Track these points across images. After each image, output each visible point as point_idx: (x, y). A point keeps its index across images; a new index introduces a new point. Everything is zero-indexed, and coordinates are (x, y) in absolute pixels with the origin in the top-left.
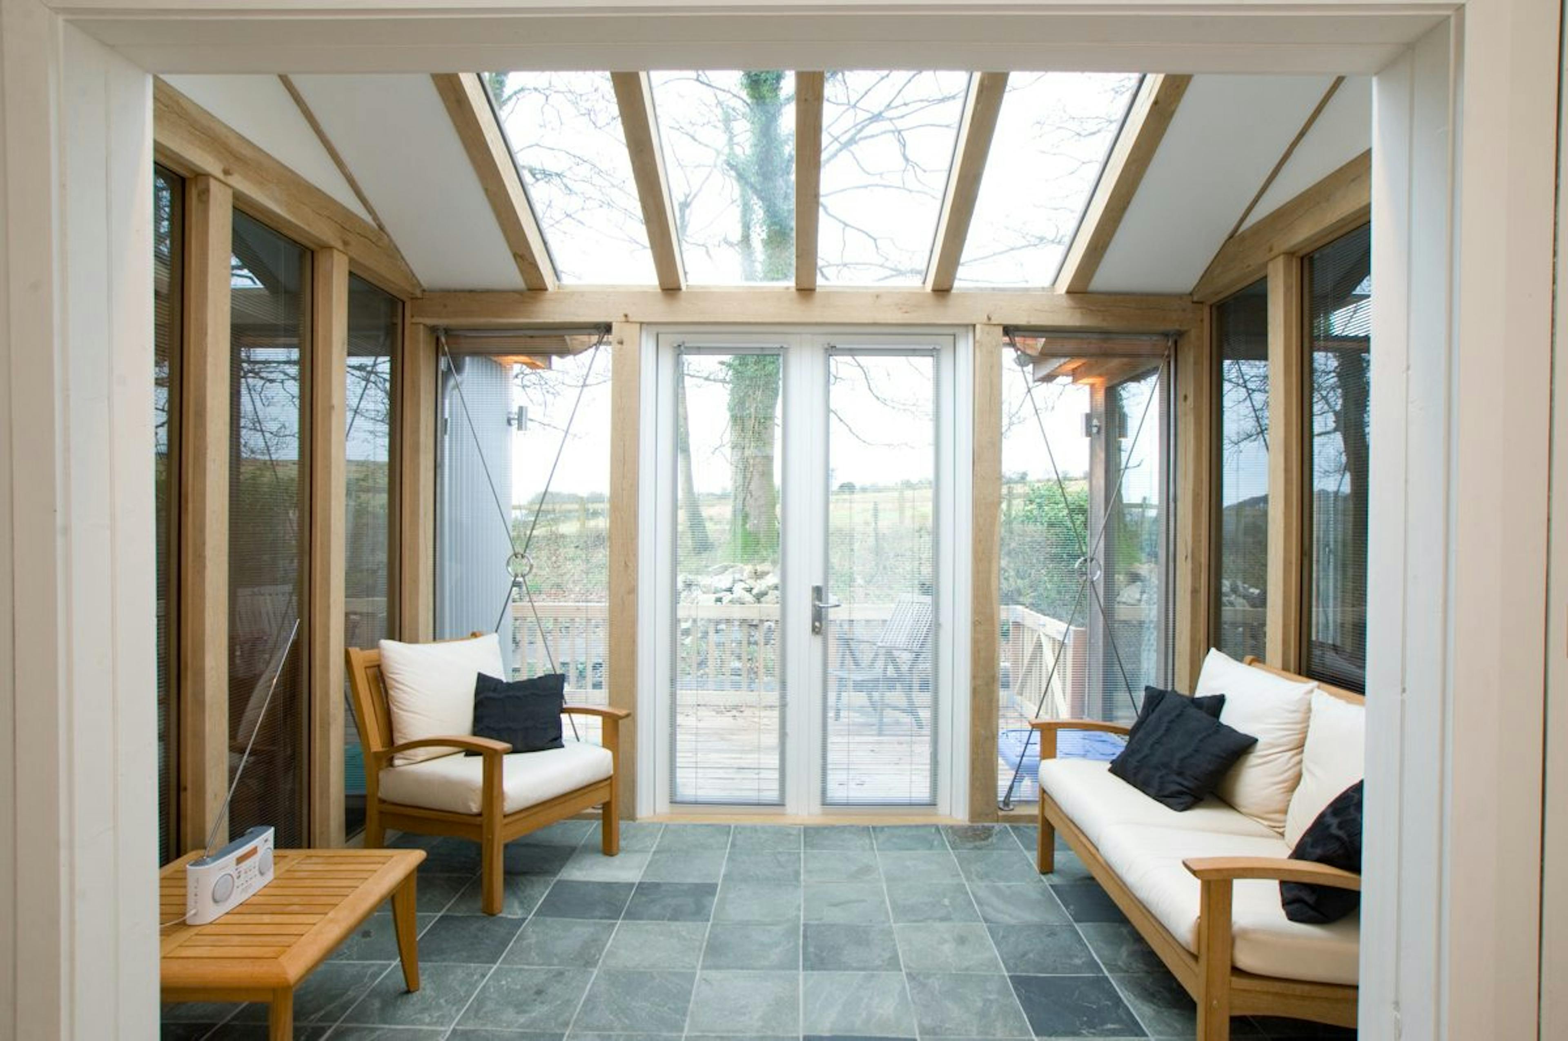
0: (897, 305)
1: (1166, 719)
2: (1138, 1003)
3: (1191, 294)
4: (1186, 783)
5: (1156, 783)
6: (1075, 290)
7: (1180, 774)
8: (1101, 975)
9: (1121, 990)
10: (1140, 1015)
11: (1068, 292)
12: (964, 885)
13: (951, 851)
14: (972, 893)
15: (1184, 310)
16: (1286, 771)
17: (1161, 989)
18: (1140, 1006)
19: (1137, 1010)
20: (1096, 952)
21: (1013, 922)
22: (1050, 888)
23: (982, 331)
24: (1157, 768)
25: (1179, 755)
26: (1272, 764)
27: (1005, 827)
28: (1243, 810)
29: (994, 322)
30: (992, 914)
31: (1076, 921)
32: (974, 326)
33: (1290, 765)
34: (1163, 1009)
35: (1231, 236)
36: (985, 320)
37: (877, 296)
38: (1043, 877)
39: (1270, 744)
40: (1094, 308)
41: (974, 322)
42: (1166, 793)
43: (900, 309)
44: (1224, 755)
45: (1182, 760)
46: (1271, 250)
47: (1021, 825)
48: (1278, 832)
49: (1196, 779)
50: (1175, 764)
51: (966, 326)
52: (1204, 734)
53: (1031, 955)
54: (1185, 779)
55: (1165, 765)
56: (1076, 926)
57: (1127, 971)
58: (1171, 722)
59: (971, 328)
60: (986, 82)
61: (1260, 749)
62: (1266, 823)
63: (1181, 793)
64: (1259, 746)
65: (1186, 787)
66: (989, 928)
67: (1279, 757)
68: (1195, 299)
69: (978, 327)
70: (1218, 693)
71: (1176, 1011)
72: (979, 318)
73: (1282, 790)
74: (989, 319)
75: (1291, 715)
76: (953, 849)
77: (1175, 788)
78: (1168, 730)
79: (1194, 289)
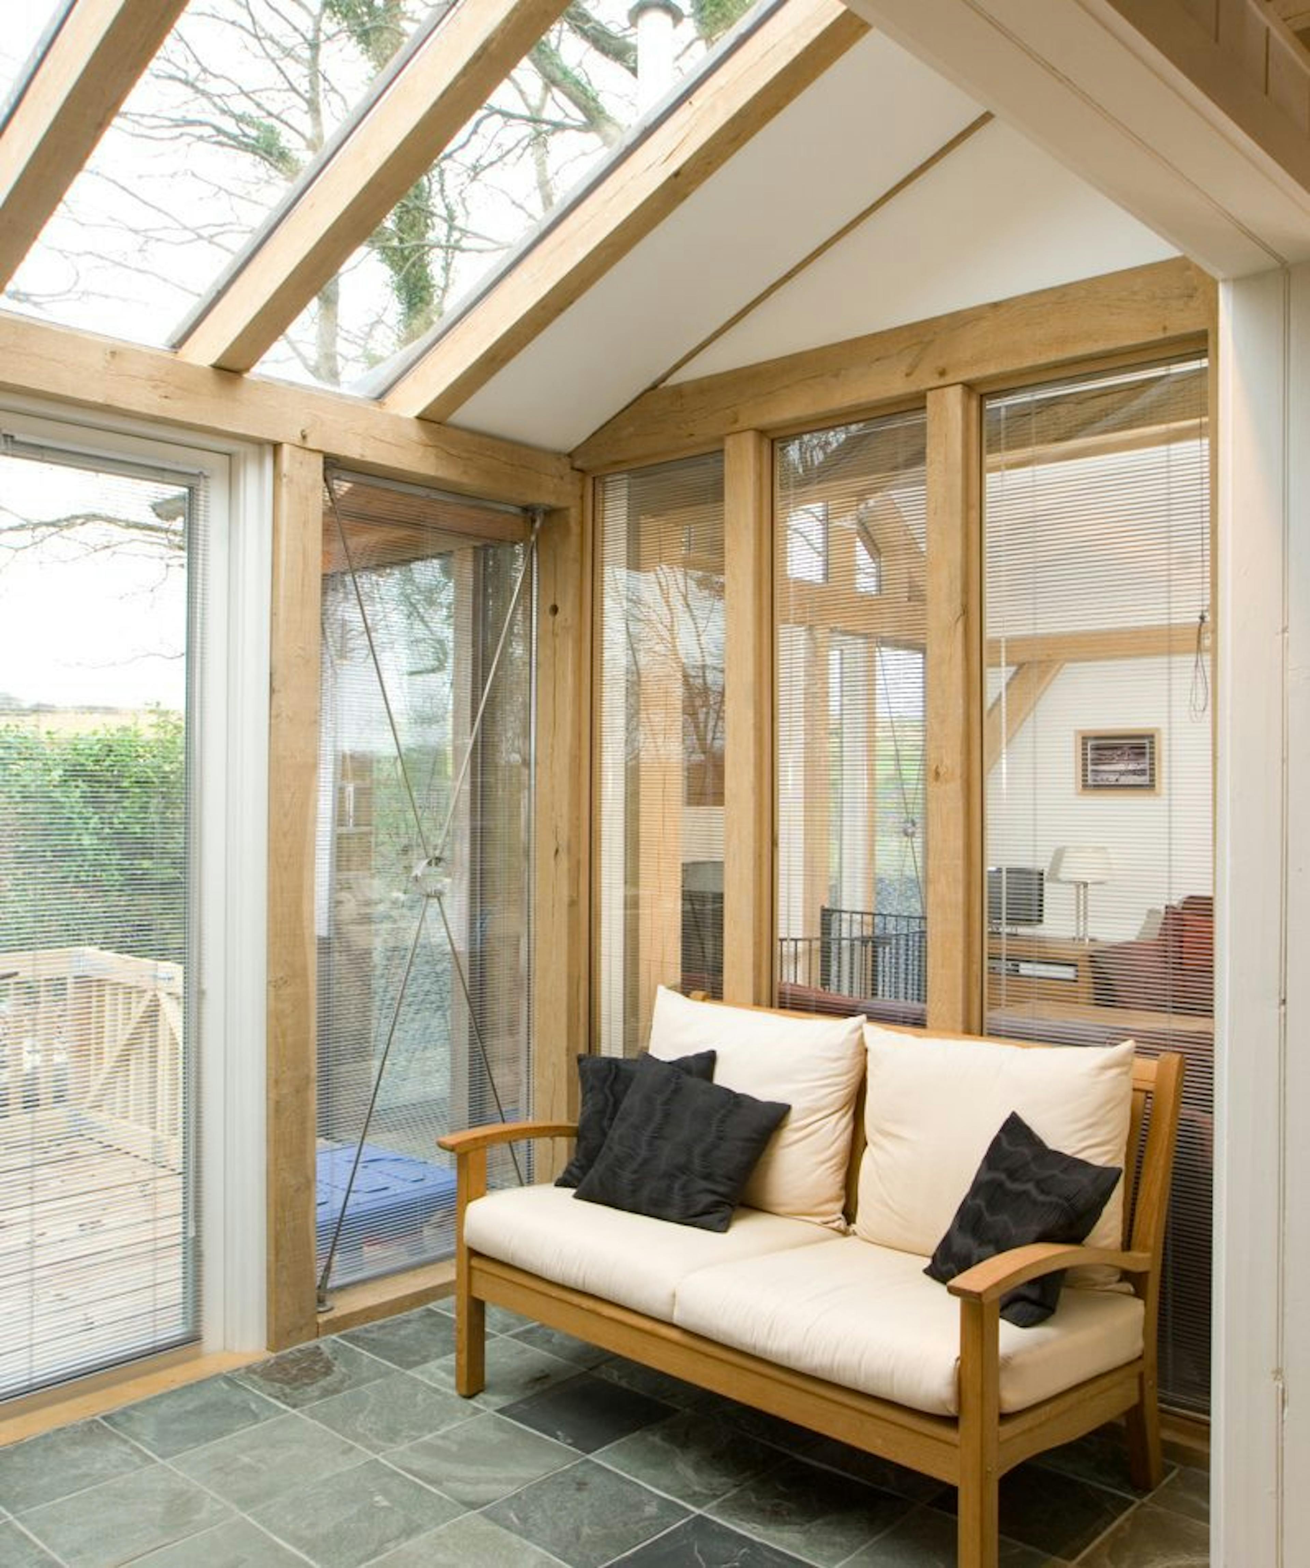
0: (151, 378)
1: (660, 1099)
2: (772, 1531)
3: (570, 455)
4: (721, 1189)
5: (677, 1197)
6: (430, 417)
7: (707, 1177)
8: (692, 1516)
9: (735, 1524)
10: (789, 1546)
11: (419, 418)
12: (376, 1460)
13: (294, 1411)
14: (400, 1467)
15: (562, 478)
16: (833, 1143)
17: (777, 1501)
18: (777, 1535)
19: (780, 1542)
20: (657, 1487)
21: (511, 1490)
22: (498, 1415)
23: (292, 456)
24: (670, 1176)
25: (698, 1150)
26: (816, 1136)
27: (335, 1341)
28: (781, 1210)
29: (310, 445)
30: (469, 1492)
31: (588, 1452)
32: (276, 447)
33: (837, 1134)
34: (807, 1526)
35: (654, 387)
36: (297, 439)
37: (113, 353)
38: (473, 1402)
39: (808, 1108)
40: (453, 452)
41: (278, 439)
42: (699, 1208)
43: (155, 387)
44: (754, 1136)
45: (705, 1155)
46: (736, 421)
47: (355, 1329)
48: (834, 1229)
49: (730, 1179)
50: (697, 1164)
51: (259, 443)
52: (723, 1112)
53: (586, 1530)
54: (715, 1182)
55: (684, 1169)
56: (590, 1457)
57: (715, 1497)
58: (666, 1103)
59: (269, 450)
60: (494, 45)
61: (795, 1120)
62: (818, 1220)
63: (717, 1205)
64: (794, 1115)
65: (721, 1195)
66: (485, 1514)
67: (824, 1125)
68: (578, 464)
69: (286, 450)
70: (703, 1049)
71: (820, 1521)
72: (287, 434)
73: (831, 1171)
74: (304, 437)
75: (834, 1065)
76: (294, 1406)
77: (707, 1199)
78: (667, 1115)
79: (578, 447)
